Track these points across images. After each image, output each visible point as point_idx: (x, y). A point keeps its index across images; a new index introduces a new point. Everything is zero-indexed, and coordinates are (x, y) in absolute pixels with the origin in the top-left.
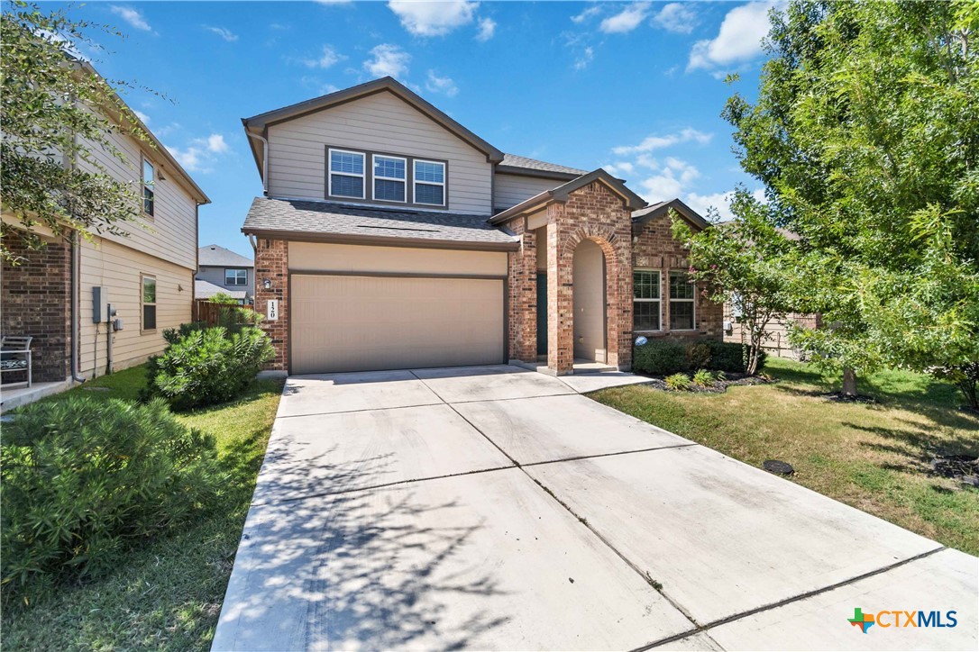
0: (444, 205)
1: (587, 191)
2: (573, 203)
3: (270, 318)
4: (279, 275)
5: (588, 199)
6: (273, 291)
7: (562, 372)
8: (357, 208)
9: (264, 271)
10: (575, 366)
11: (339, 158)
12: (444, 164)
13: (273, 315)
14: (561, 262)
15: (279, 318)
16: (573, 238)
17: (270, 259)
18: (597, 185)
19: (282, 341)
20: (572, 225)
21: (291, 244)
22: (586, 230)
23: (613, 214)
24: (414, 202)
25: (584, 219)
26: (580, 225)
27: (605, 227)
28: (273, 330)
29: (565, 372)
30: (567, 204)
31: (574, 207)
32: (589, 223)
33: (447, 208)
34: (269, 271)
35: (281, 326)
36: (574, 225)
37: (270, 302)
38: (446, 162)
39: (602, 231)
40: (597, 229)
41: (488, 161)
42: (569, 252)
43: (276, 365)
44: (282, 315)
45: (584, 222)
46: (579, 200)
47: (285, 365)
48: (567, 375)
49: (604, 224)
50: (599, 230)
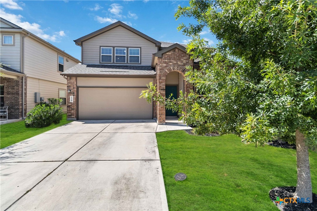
0: (140, 63)
1: (172, 53)
2: (166, 58)
3: (71, 102)
4: (73, 88)
5: (173, 56)
6: (72, 93)
7: (160, 123)
8: (110, 66)
9: (69, 87)
10: (166, 121)
11: (104, 50)
12: (140, 49)
13: (72, 101)
14: (160, 81)
15: (74, 102)
16: (166, 71)
17: (71, 83)
18: (177, 50)
19: (74, 109)
20: (165, 66)
21: (78, 78)
22: (172, 68)
23: (184, 61)
24: (129, 62)
25: (171, 64)
26: (169, 66)
27: (180, 66)
28: (72, 106)
29: (162, 123)
30: (163, 58)
31: (166, 59)
32: (173, 65)
33: (141, 64)
34: (71, 87)
35: (74, 104)
36: (166, 66)
37: (71, 96)
38: (140, 48)
39: (179, 68)
40: (176, 67)
41: (156, 46)
42: (164, 77)
43: (72, 116)
44: (74, 100)
45: (171, 65)
46: (168, 56)
47: (75, 117)
48: (162, 124)
49: (180, 65)
50: (178, 68)
